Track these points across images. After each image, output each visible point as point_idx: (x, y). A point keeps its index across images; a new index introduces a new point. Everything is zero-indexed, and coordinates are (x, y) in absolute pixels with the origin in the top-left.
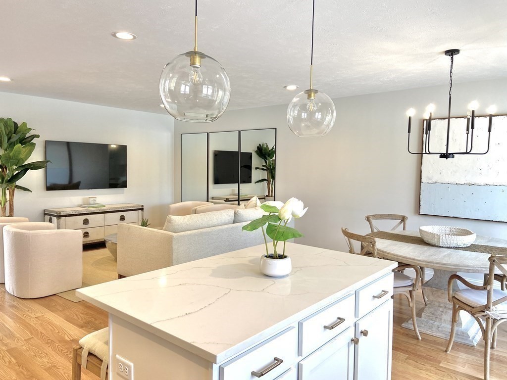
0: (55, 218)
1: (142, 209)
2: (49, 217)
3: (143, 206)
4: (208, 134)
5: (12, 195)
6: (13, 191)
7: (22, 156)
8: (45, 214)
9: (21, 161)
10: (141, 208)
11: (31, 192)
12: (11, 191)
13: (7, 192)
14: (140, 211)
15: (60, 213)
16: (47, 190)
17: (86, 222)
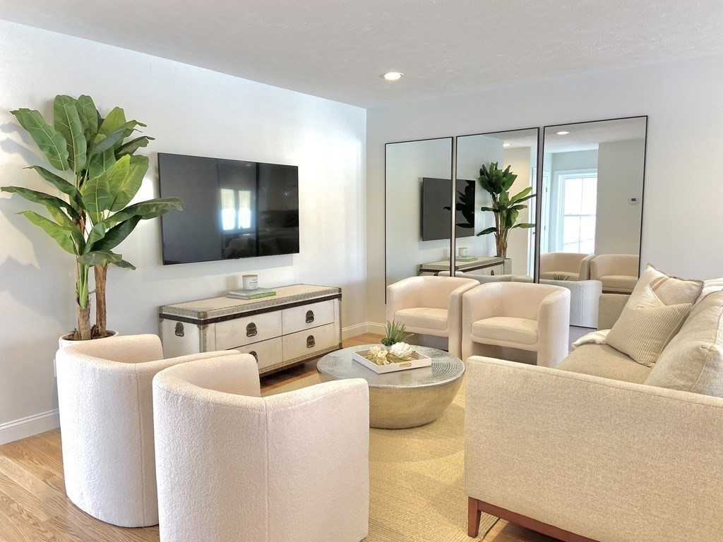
0: (195, 327)
1: (339, 297)
2: (174, 323)
3: (340, 290)
4: (454, 141)
5: (101, 278)
6: (105, 269)
7: (123, 187)
8: (162, 316)
9: (121, 199)
10: (337, 293)
11: (134, 268)
12: (100, 269)
13: (91, 271)
14: (336, 300)
15: (205, 314)
16: (166, 263)
17: (252, 330)
